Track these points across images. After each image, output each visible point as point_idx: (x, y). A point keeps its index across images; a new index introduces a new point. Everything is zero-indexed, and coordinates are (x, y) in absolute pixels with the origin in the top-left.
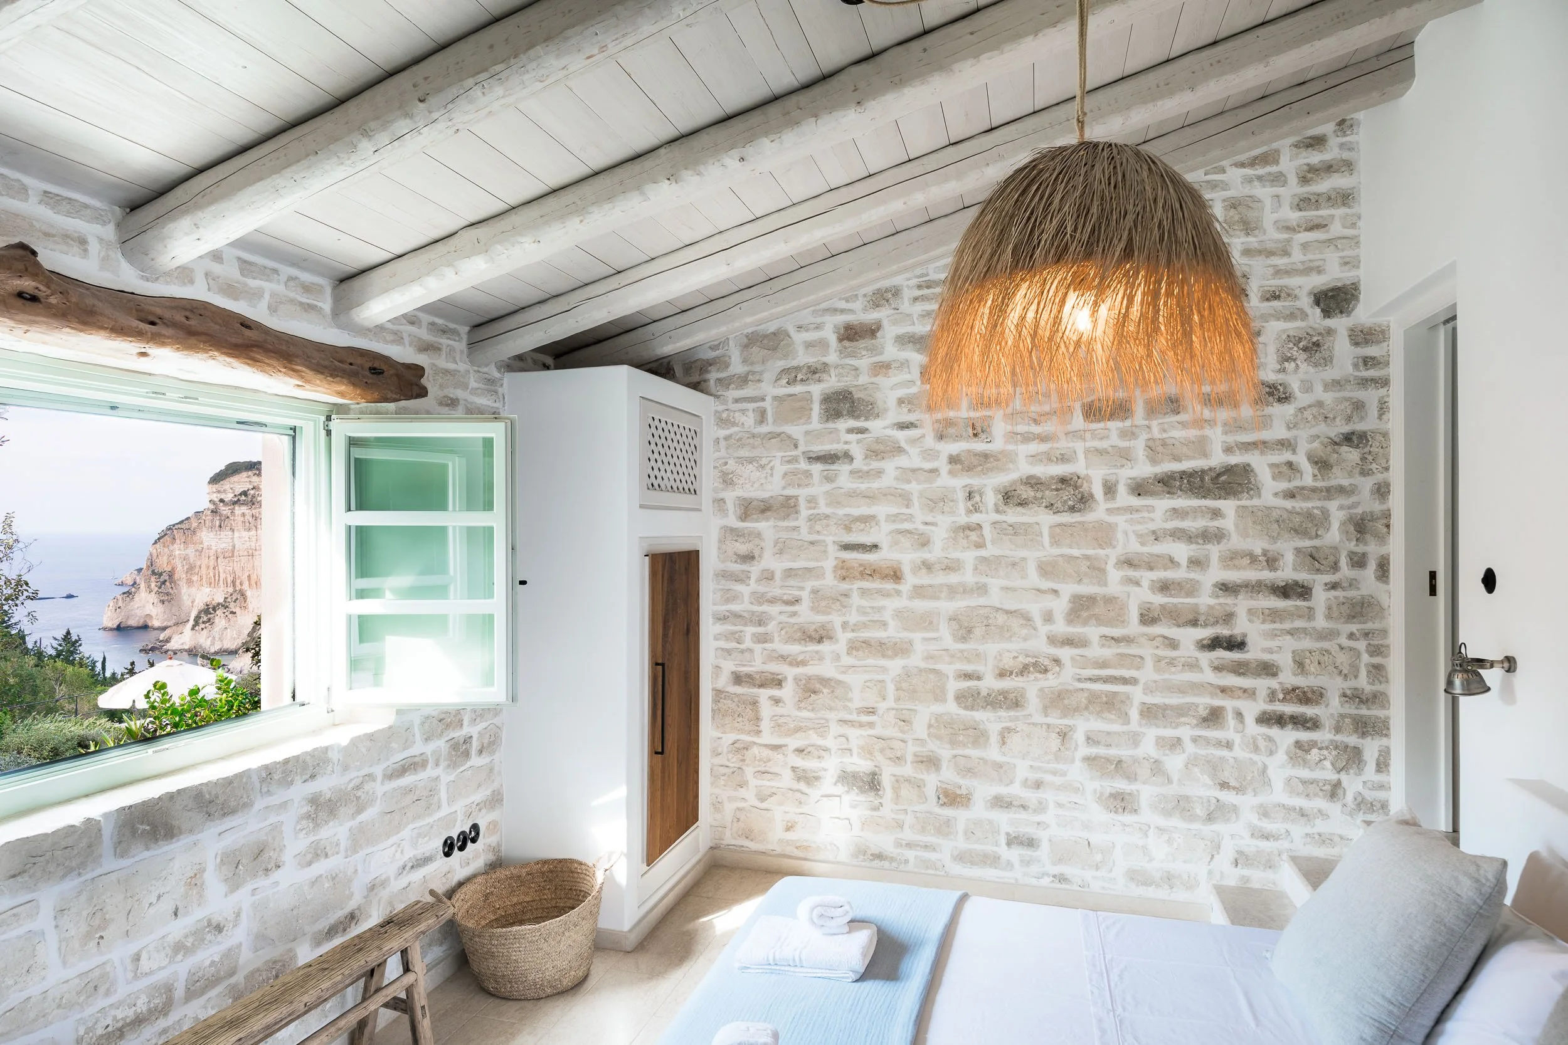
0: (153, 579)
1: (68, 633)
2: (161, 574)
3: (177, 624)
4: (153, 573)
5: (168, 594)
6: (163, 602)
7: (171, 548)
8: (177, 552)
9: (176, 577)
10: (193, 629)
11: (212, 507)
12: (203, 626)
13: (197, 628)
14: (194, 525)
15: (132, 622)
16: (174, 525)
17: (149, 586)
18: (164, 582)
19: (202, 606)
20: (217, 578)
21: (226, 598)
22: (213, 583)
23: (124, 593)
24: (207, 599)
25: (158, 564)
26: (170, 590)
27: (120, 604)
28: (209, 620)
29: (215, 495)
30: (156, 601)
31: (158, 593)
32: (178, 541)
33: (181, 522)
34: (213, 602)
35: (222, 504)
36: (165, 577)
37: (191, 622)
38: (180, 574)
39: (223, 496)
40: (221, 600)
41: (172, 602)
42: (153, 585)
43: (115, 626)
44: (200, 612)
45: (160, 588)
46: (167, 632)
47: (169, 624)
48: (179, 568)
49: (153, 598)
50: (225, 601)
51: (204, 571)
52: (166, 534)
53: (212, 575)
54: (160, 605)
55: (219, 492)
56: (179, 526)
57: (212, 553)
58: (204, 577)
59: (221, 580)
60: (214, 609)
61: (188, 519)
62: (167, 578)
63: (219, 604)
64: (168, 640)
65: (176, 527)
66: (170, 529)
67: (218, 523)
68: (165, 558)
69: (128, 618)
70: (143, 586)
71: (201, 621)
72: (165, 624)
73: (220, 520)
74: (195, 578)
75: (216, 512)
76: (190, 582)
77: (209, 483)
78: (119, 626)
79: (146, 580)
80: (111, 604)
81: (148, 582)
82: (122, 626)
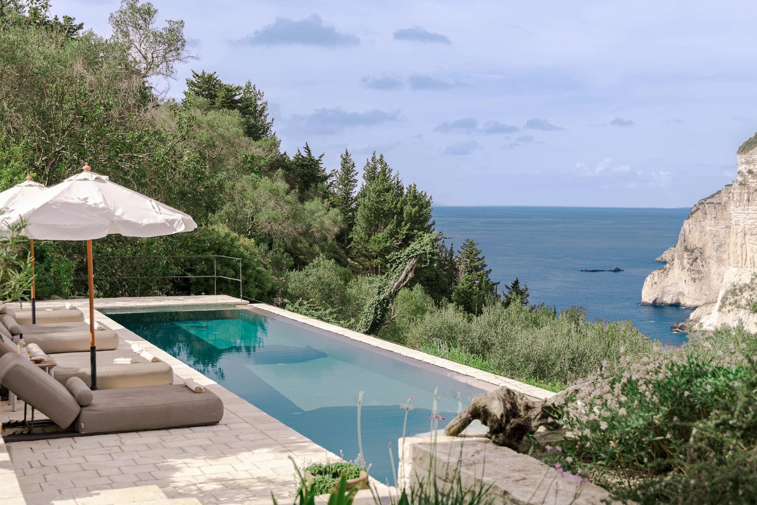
0: (686, 255)
1: (517, 282)
2: (693, 251)
3: (706, 304)
4: (686, 249)
5: (699, 272)
6: (694, 280)
7: (703, 224)
8: (708, 228)
9: (707, 253)
10: (720, 310)
11: (740, 179)
12: (730, 308)
13: (723, 310)
14: (725, 199)
15: (668, 299)
17: (682, 263)
18: (695, 260)
19: (729, 287)
20: (744, 257)
21: (752, 279)
22: (741, 263)
24: (735, 280)
25: (690, 240)
26: (701, 268)
27: (656, 279)
28: (736, 301)
29: (744, 166)
30: (688, 278)
31: (690, 270)
32: (709, 217)
33: (713, 196)
34: (741, 283)
35: (750, 176)
36: (696, 254)
37: (719, 303)
38: (709, 251)
39: (752, 167)
40: (748, 281)
41: (703, 281)
42: (685, 261)
43: (651, 302)
44: (727, 293)
45: (692, 265)
46: (697, 312)
47: (700, 303)
48: (710, 245)
49: (685, 275)
50: (752, 282)
51: (732, 249)
52: (698, 209)
53: (739, 253)
54: (691, 283)
55: (747, 162)
56: (710, 200)
57: (740, 228)
58: (732, 256)
59: (748, 258)
60: (741, 290)
61: (719, 192)
62: (699, 254)
63: (746, 285)
64: (697, 320)
65: (708, 201)
66: (702, 203)
67: (746, 197)
68: (697, 234)
69: (663, 294)
70: (676, 261)
71: (728, 303)
72: (695, 304)
73: (749, 193)
74: (725, 257)
75: (744, 185)
76: (720, 261)
77: (738, 153)
78: (655, 302)
79: (679, 256)
80: (648, 279)
81: (681, 258)
82: (658, 301)
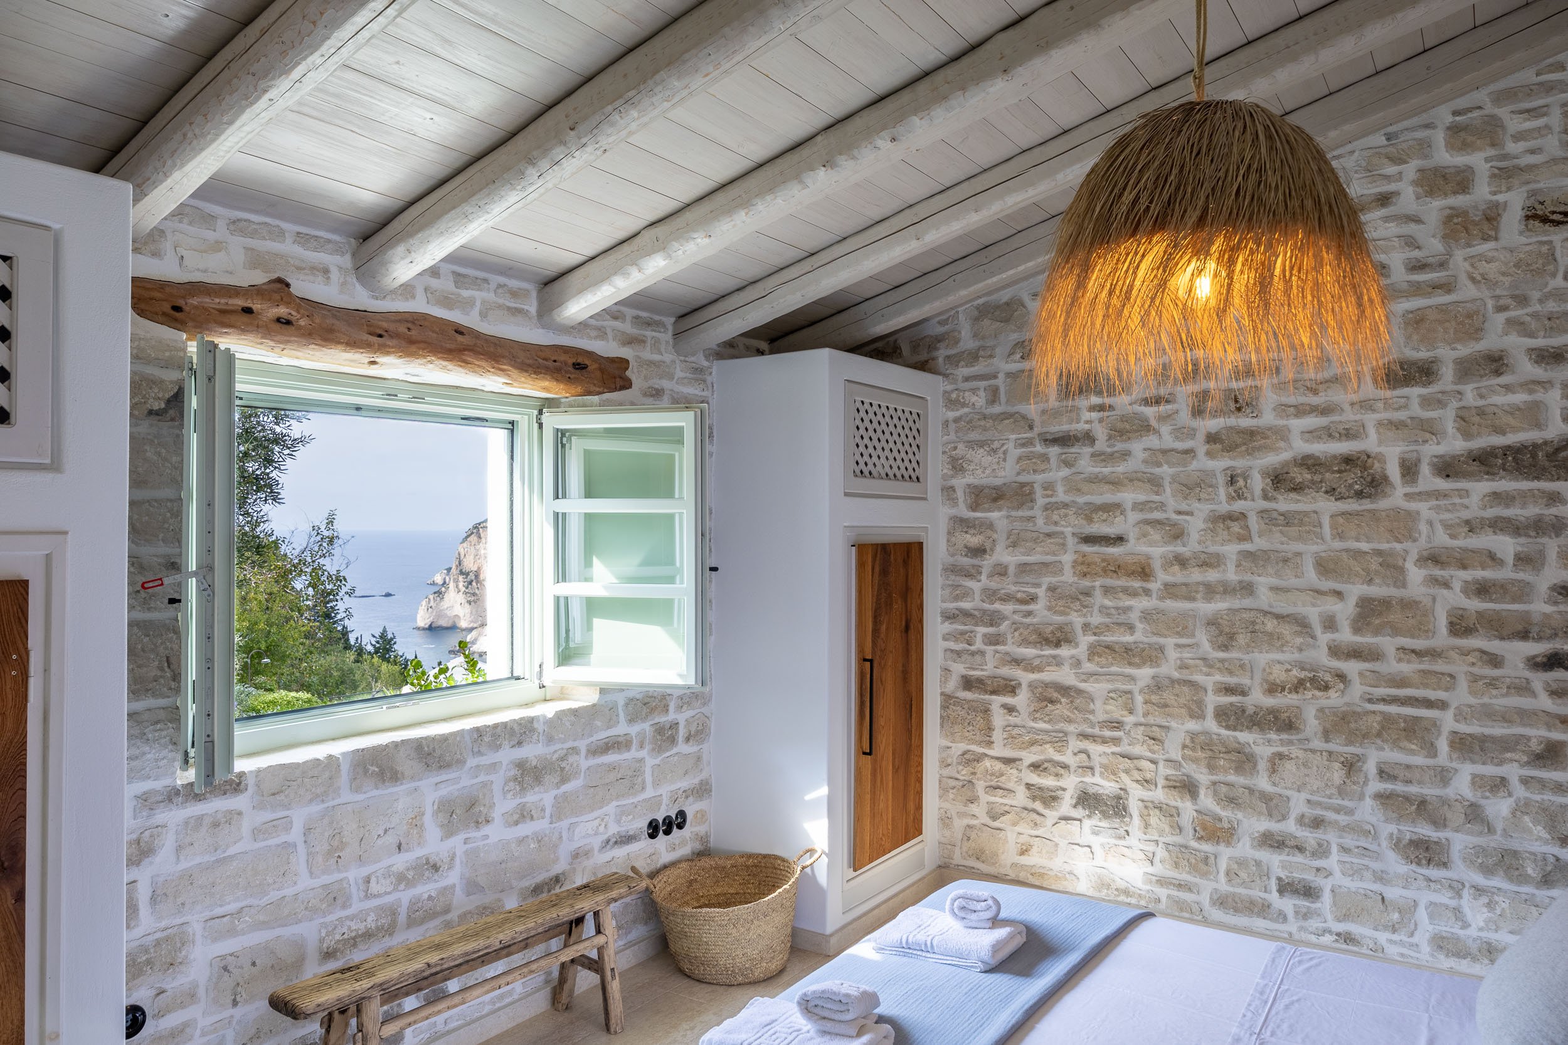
0: (461, 578)
1: (385, 630)
2: (467, 574)
3: (483, 625)
4: (461, 573)
5: (474, 594)
6: (469, 602)
7: (477, 547)
8: (482, 552)
9: (482, 577)
15: (443, 623)
16: (479, 524)
17: (457, 586)
18: (470, 583)
23: (435, 593)
25: (465, 564)
26: (477, 591)
27: (432, 603)
30: (464, 601)
31: (466, 593)
32: (483, 540)
36: (472, 576)
38: (485, 574)
41: (478, 602)
42: (461, 585)
43: (427, 626)
45: (467, 588)
46: (474, 633)
47: (475, 625)
48: (485, 568)
49: (461, 598)
52: (472, 533)
54: (467, 605)
62: (473, 578)
64: (474, 642)
66: (475, 527)
68: (472, 557)
69: (439, 618)
70: (452, 585)
72: (471, 625)
78: (430, 625)
79: (454, 579)
80: (424, 603)
81: (456, 581)
82: (433, 626)
